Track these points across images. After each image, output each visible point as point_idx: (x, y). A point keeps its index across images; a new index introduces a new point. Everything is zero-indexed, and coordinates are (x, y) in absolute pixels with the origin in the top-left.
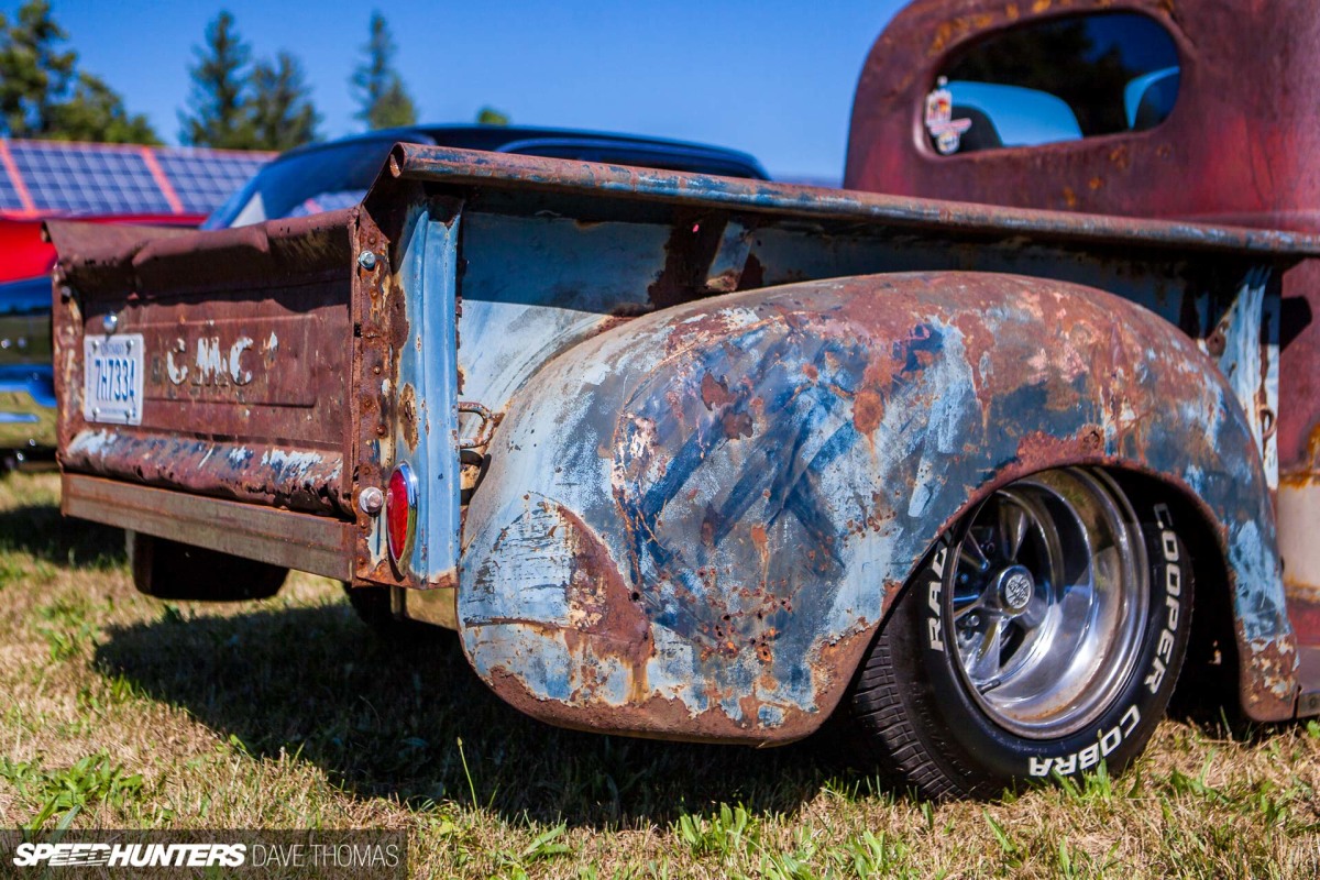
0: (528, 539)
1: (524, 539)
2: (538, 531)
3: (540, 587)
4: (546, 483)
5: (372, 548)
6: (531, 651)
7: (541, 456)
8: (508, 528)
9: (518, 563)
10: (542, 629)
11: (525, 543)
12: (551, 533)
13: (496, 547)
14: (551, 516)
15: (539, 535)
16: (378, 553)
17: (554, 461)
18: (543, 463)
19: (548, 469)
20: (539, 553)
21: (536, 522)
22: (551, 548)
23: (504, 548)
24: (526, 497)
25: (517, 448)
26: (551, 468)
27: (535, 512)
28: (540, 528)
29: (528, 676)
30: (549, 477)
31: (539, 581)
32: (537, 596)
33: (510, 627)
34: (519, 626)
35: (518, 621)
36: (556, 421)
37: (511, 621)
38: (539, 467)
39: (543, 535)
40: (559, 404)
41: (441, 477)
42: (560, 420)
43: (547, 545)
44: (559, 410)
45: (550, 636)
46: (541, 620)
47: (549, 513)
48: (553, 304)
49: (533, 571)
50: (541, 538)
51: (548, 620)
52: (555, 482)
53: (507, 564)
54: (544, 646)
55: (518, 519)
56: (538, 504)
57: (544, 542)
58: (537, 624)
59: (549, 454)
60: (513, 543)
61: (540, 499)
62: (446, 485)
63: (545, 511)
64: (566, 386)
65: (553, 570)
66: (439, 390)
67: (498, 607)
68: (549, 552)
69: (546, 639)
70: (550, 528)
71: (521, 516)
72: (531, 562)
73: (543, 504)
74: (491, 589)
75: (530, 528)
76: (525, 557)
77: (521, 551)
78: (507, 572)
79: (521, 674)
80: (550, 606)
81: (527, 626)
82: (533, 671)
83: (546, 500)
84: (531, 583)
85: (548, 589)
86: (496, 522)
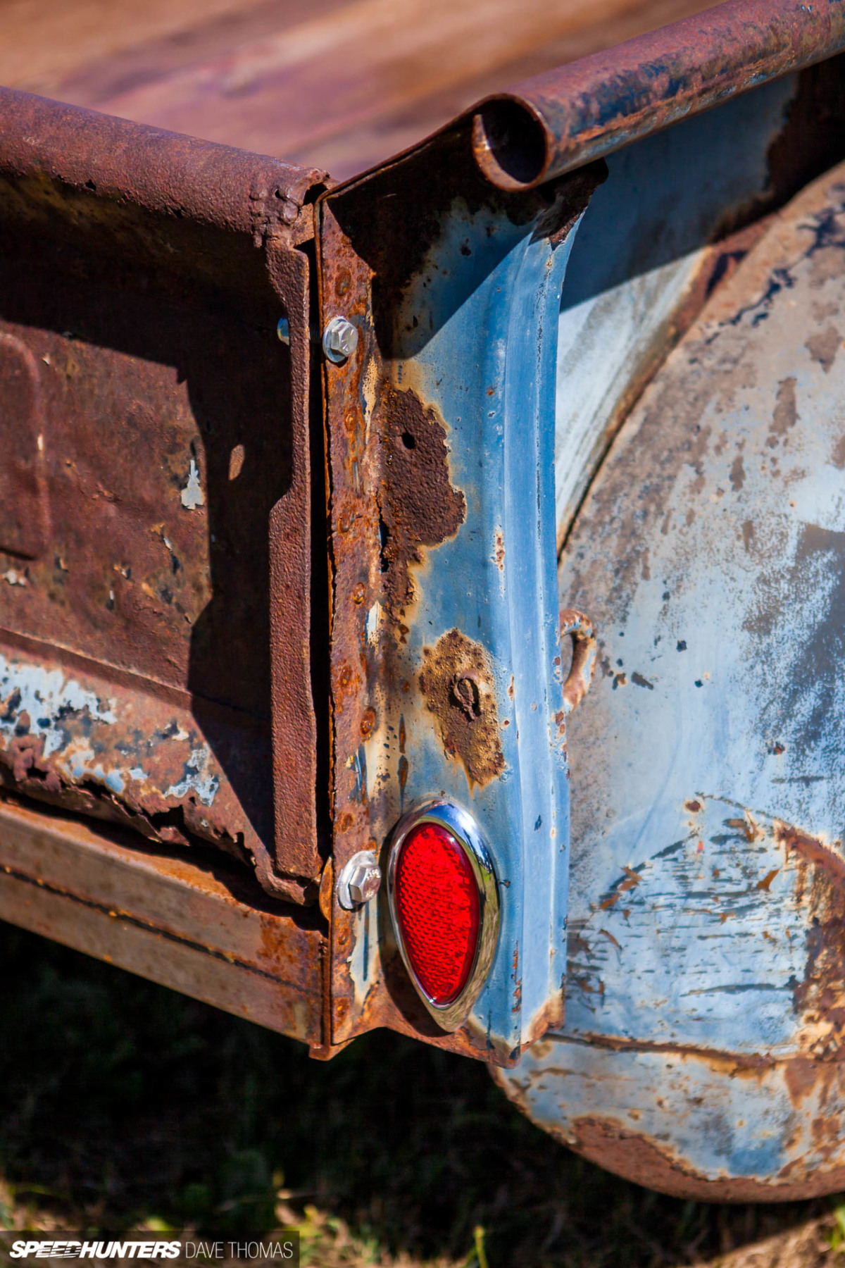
0: (701, 895)
1: (690, 895)
2: (730, 880)
3: (731, 989)
4: (744, 778)
5: (356, 975)
6: (698, 1101)
7: (722, 716)
8: (642, 867)
9: (676, 943)
10: (733, 1066)
11: (693, 903)
12: (765, 885)
13: (608, 902)
14: (762, 850)
15: (730, 888)
16: (365, 977)
17: (762, 727)
18: (732, 730)
19: (745, 748)
20: (732, 925)
21: (724, 862)
22: (761, 913)
23: (635, 909)
24: (694, 807)
25: (638, 679)
26: (757, 744)
27: (721, 840)
28: (736, 874)
29: (684, 1143)
30: (752, 764)
31: (728, 977)
32: (726, 1006)
33: (642, 1057)
34: (674, 1058)
35: (671, 1047)
36: (748, 626)
37: (649, 1047)
38: (721, 741)
39: (743, 887)
40: (746, 581)
41: (538, 824)
42: (761, 623)
43: (751, 907)
44: (750, 600)
45: (755, 1079)
46: (731, 1050)
47: (758, 843)
48: (629, 275)
49: (716, 957)
50: (739, 894)
51: (751, 1050)
52: (767, 775)
53: (645, 943)
54: (735, 1096)
55: (670, 850)
56: (728, 822)
57: (743, 901)
58: (724, 1056)
59: (743, 711)
60: (662, 901)
61: (732, 812)
62: (545, 835)
63: (749, 838)
64: (748, 530)
65: (766, 957)
66: (528, 635)
67: (611, 1017)
68: (756, 922)
69: (741, 1083)
70: (762, 875)
71: (679, 845)
72: (710, 943)
73: (742, 823)
74: (593, 983)
75: (706, 874)
76: (695, 932)
77: (685, 919)
78: (643, 955)
79: (665, 1137)
80: (758, 1024)
81: (692, 1060)
82: (699, 1135)
83: (749, 816)
84: (708, 981)
85: (753, 995)
86: (605, 852)
